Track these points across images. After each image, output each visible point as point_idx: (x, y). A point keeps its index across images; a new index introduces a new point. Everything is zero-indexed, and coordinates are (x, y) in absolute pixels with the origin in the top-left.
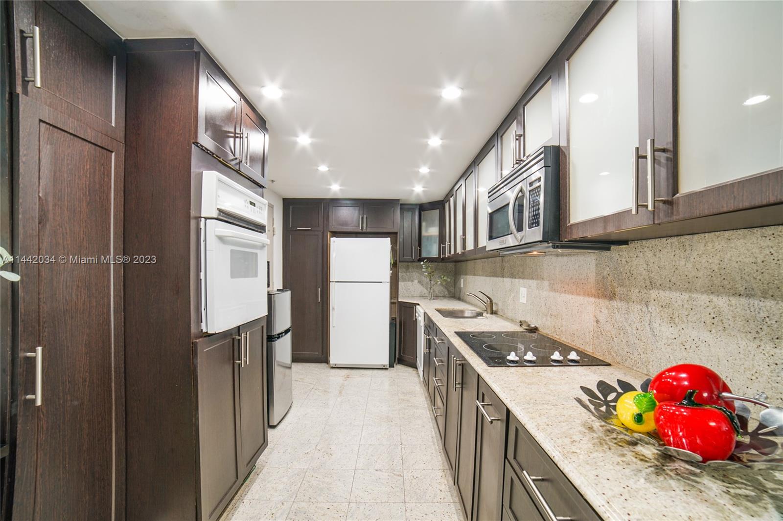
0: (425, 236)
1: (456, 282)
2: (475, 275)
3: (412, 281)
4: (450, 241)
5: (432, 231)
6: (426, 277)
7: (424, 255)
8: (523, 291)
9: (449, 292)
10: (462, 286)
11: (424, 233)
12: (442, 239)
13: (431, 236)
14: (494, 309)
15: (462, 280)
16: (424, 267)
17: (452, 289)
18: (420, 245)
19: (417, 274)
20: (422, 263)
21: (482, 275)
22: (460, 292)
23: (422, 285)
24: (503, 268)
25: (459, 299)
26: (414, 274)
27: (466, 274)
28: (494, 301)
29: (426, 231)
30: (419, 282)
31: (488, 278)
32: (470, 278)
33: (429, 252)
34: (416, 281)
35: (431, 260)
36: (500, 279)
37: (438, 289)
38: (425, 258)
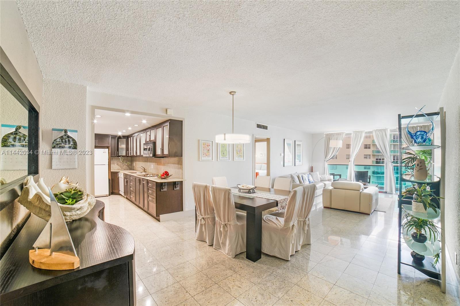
0: (120, 148)
1: (131, 164)
2: (139, 161)
3: (114, 164)
4: (131, 151)
5: (123, 146)
6: (121, 162)
7: (120, 155)
8: (152, 165)
9: (129, 168)
10: (134, 165)
11: (119, 147)
12: (127, 149)
13: (123, 148)
14: (146, 171)
15: (134, 164)
16: (121, 159)
17: (130, 167)
18: (118, 151)
19: (116, 162)
20: (120, 158)
21: (142, 162)
22: (134, 167)
23: (118, 165)
24: (148, 160)
25: (133, 170)
26: (115, 161)
27: (136, 161)
28: (145, 169)
29: (120, 146)
30: (117, 164)
31: (143, 163)
32: (137, 163)
33: (122, 154)
34: (116, 164)
35: (123, 156)
36: (147, 163)
37: (125, 167)
38: (121, 156)
